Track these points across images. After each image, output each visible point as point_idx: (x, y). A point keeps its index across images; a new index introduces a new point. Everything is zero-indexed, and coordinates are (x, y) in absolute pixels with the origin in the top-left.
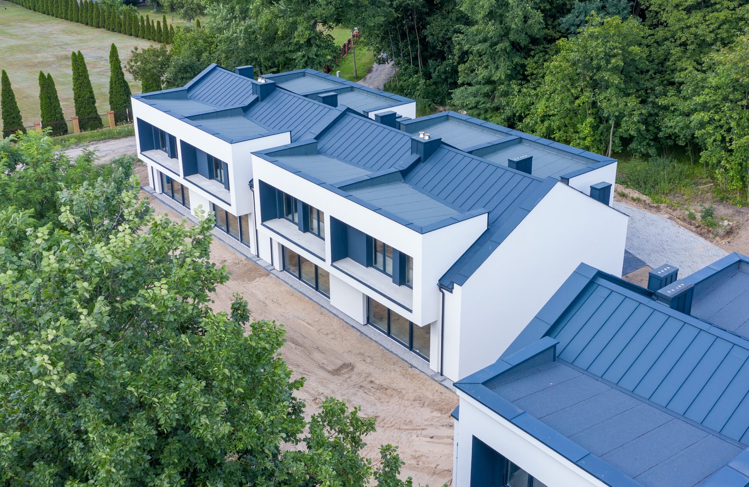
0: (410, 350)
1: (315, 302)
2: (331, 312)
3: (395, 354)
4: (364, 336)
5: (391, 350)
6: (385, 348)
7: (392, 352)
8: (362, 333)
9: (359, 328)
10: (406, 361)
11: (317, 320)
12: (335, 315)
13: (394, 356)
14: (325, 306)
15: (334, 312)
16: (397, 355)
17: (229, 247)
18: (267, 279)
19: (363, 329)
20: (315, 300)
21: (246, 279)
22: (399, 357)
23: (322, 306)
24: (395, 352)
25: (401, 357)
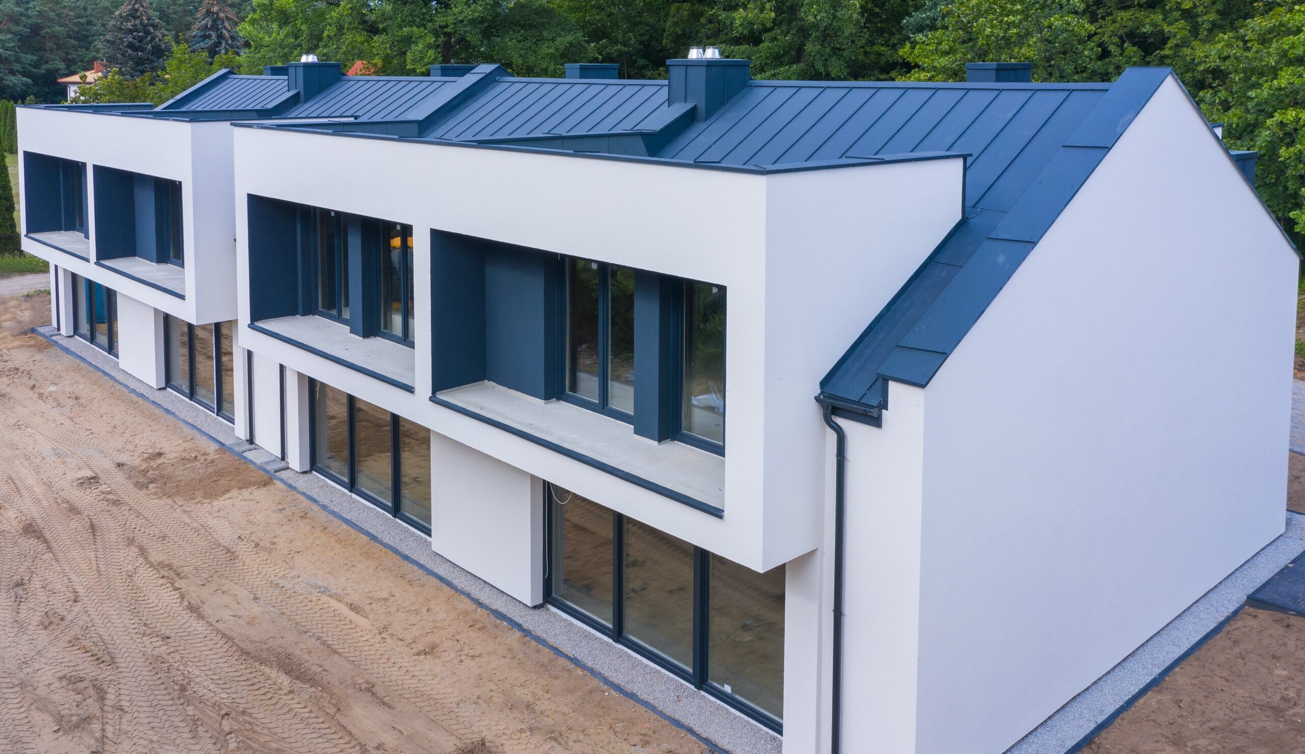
0: (699, 687)
1: (386, 546)
2: (430, 572)
3: (646, 704)
4: (534, 643)
5: (629, 688)
6: (606, 681)
7: (632, 696)
8: (526, 633)
9: (517, 620)
10: (690, 731)
11: (384, 595)
12: (441, 579)
13: (641, 709)
14: (414, 557)
15: (442, 571)
16: (653, 709)
17: (184, 427)
18: (260, 494)
19: (531, 621)
20: (386, 540)
21: (199, 494)
22: (662, 714)
23: (406, 558)
24: (644, 696)
25: (668, 711)
